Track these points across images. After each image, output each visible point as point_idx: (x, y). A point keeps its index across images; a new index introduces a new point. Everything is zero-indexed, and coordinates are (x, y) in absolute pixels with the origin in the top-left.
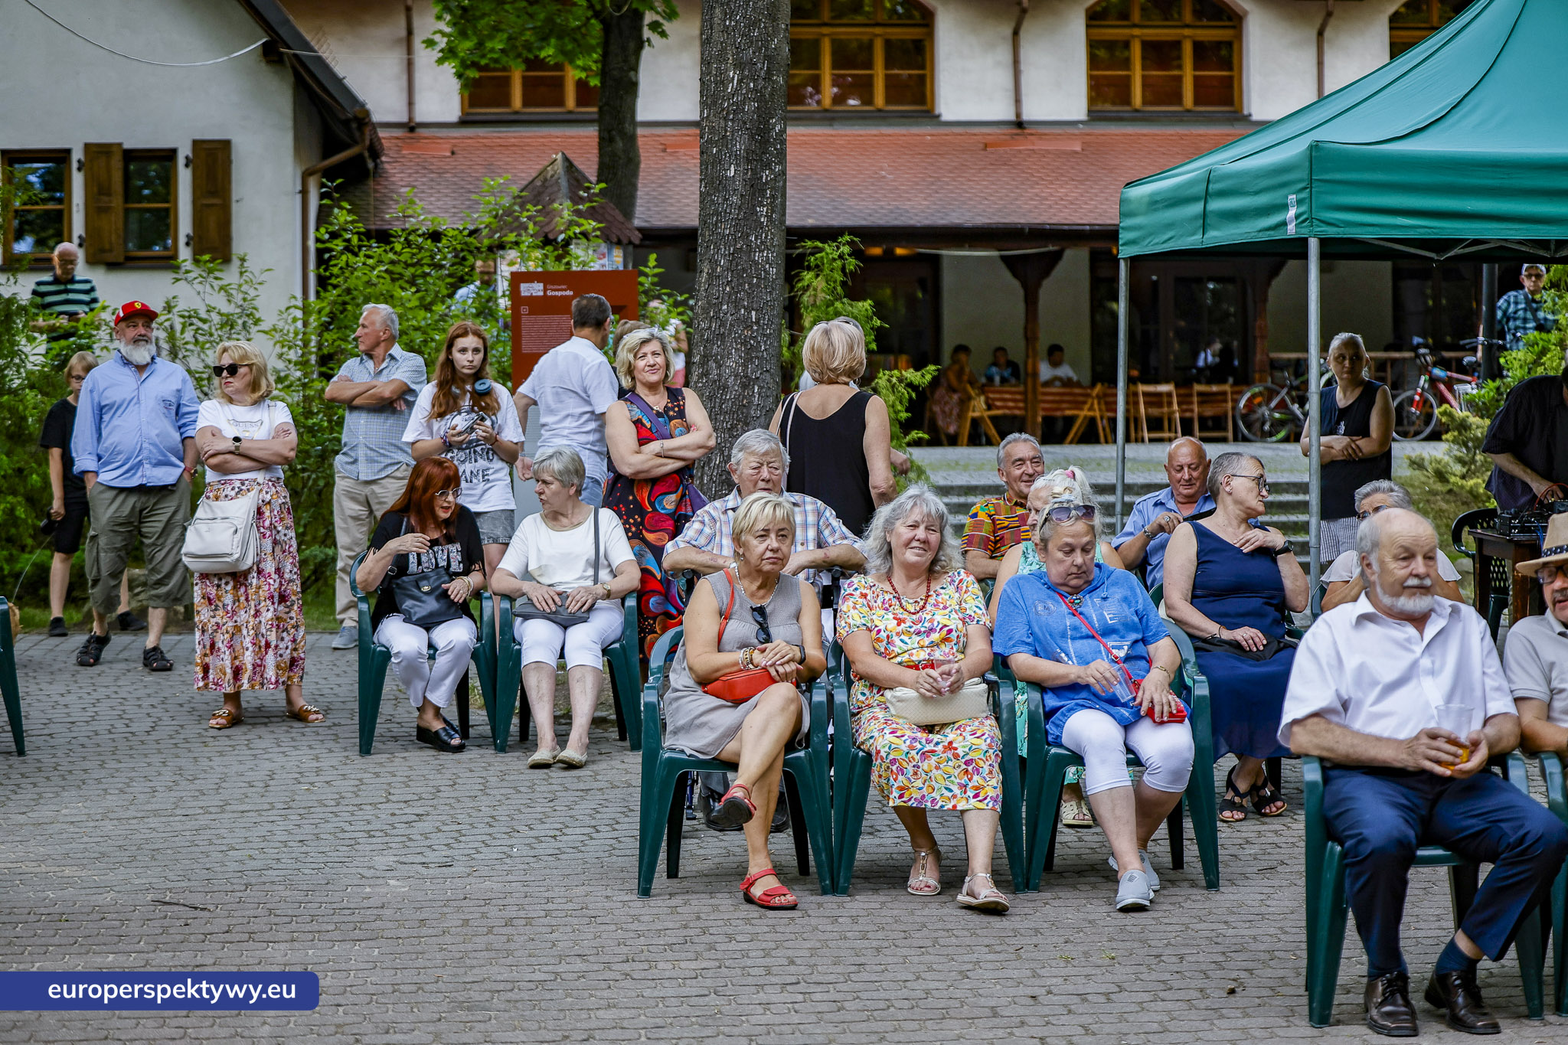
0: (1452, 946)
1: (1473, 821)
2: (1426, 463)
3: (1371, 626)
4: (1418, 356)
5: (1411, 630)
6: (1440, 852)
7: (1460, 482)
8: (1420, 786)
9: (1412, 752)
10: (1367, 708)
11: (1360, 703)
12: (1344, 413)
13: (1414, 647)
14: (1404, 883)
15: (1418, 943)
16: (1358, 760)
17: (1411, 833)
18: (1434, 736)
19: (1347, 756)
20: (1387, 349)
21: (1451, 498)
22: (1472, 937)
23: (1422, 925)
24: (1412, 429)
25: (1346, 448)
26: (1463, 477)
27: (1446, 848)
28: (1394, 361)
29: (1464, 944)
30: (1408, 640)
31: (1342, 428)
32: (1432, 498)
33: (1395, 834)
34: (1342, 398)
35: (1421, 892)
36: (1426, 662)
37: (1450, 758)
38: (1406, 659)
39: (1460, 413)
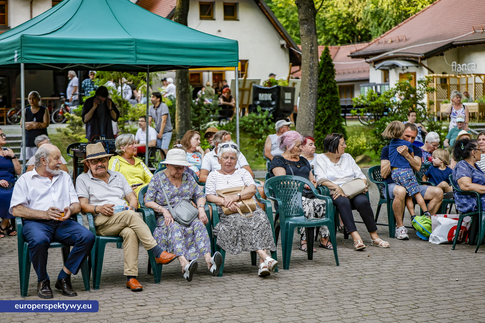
0: (62, 271)
1: (67, 234)
2: (62, 130)
3: (36, 178)
4: (61, 99)
5: (48, 179)
6: (58, 244)
7: (72, 135)
8: (51, 224)
9: (48, 215)
10: (35, 203)
11: (33, 201)
12: (35, 115)
13: (49, 184)
14: (47, 253)
15: (54, 271)
16: (33, 218)
17: (48, 239)
18: (53, 210)
19: (30, 217)
20: (52, 96)
21: (69, 140)
22: (68, 268)
23: (56, 266)
24: (60, 120)
25: (37, 125)
26: (73, 134)
27: (59, 242)
28: (54, 100)
29: (66, 270)
30: (47, 182)
31: (35, 119)
32: (63, 140)
33: (43, 239)
34: (34, 110)
35: (56, 256)
36: (53, 189)
37: (58, 216)
38: (47, 188)
39: (71, 115)
